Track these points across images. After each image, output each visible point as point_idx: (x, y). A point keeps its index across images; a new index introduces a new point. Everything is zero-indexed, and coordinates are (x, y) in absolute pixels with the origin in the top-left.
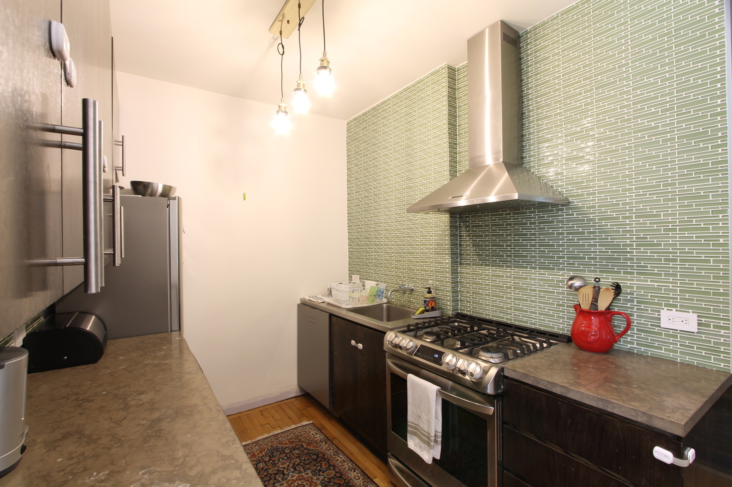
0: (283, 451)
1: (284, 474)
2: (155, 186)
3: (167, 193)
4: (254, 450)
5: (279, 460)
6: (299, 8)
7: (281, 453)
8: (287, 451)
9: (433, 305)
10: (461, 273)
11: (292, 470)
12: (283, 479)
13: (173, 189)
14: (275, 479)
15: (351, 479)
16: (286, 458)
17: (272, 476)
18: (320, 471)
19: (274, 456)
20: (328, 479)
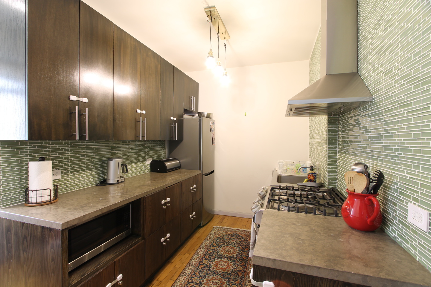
0: (238, 237)
1: (229, 244)
2: (204, 113)
3: (209, 117)
4: (230, 231)
5: (233, 239)
6: (219, 27)
7: (236, 237)
8: (239, 237)
9: (311, 178)
10: (338, 159)
11: (233, 244)
12: (227, 245)
13: (211, 114)
14: (224, 244)
15: (250, 260)
16: (236, 239)
17: (224, 242)
18: (242, 250)
19: (233, 236)
20: (242, 254)
